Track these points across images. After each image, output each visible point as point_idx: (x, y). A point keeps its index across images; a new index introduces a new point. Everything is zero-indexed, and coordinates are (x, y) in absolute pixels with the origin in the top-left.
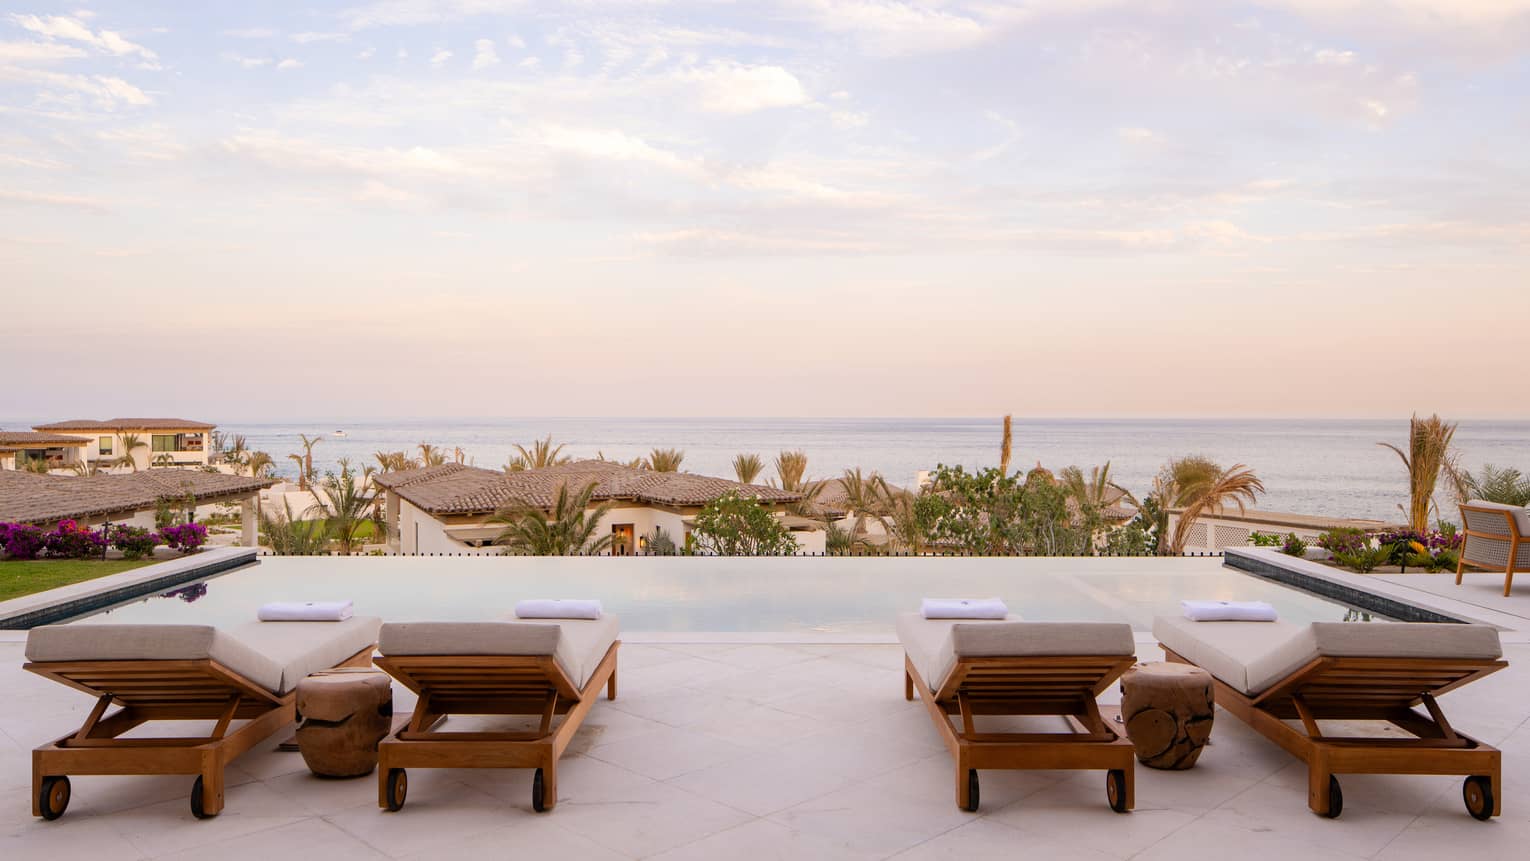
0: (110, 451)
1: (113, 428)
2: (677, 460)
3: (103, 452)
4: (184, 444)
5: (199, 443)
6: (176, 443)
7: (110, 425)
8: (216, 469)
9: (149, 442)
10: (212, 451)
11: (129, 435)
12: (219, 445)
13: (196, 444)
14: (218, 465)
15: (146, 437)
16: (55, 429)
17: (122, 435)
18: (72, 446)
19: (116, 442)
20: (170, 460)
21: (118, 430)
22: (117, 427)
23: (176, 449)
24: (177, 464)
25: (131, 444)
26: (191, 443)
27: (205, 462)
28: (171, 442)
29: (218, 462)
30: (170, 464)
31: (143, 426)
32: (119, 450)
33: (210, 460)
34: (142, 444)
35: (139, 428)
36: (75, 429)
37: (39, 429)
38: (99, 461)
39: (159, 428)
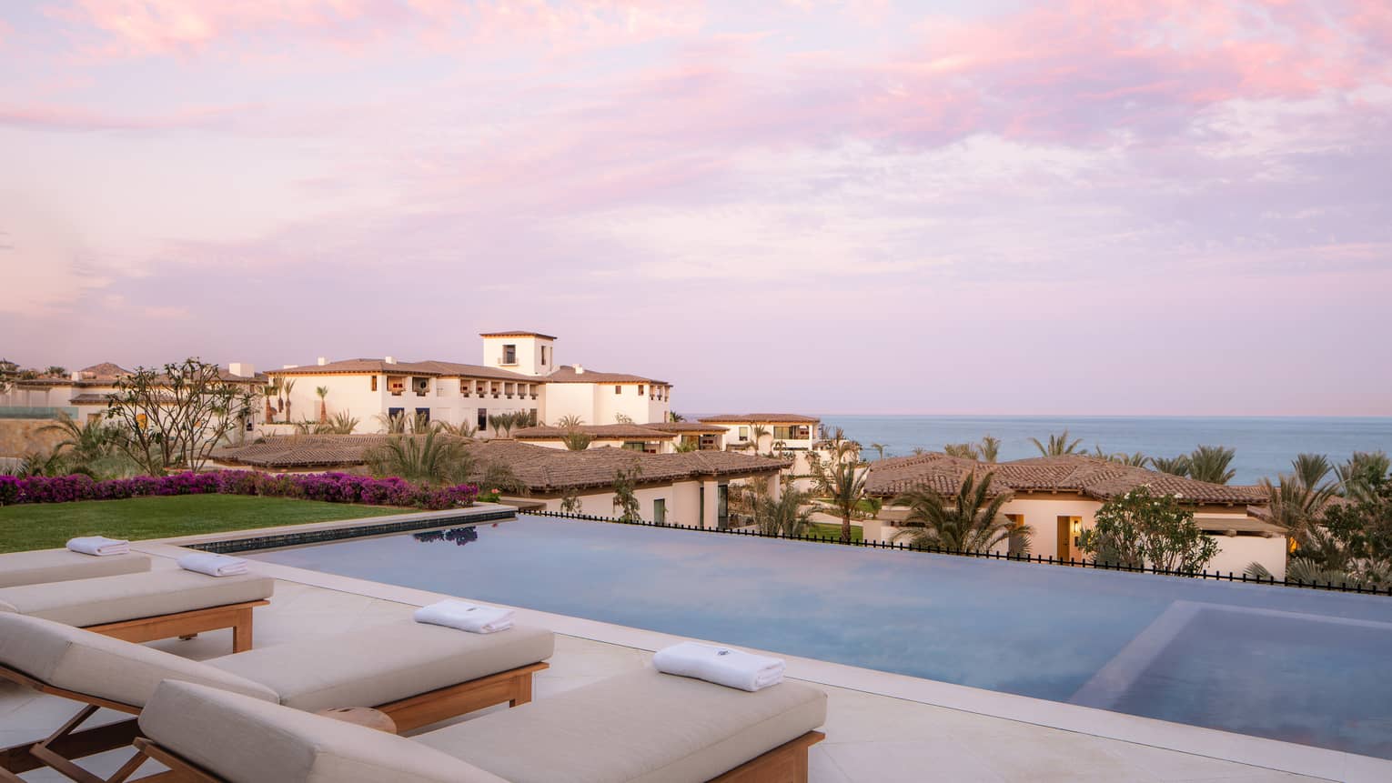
0: (745, 438)
1: (748, 421)
2: (1225, 459)
3: (741, 439)
4: (798, 434)
5: (808, 433)
6: (791, 433)
7: (746, 419)
8: (817, 454)
9: (772, 432)
10: (818, 439)
11: (758, 426)
12: (824, 435)
13: (805, 434)
14: (819, 451)
15: (769, 428)
16: (712, 421)
17: (754, 426)
18: (720, 433)
19: (749, 431)
20: (784, 446)
21: (752, 422)
22: (751, 420)
23: (791, 438)
24: (791, 449)
25: (760, 433)
26: (802, 433)
27: (810, 449)
28: (786, 432)
29: (819, 449)
30: (785, 449)
31: (768, 420)
32: (751, 436)
33: (815, 447)
34: (767, 433)
35: (765, 421)
36: (724, 421)
37: (702, 421)
38: (739, 446)
39: (779, 421)
